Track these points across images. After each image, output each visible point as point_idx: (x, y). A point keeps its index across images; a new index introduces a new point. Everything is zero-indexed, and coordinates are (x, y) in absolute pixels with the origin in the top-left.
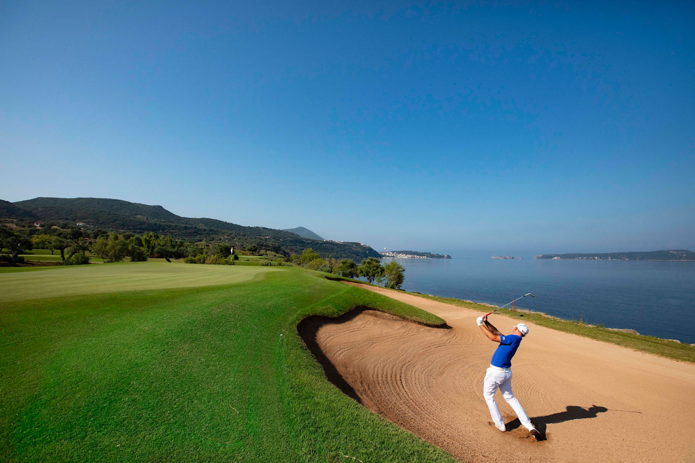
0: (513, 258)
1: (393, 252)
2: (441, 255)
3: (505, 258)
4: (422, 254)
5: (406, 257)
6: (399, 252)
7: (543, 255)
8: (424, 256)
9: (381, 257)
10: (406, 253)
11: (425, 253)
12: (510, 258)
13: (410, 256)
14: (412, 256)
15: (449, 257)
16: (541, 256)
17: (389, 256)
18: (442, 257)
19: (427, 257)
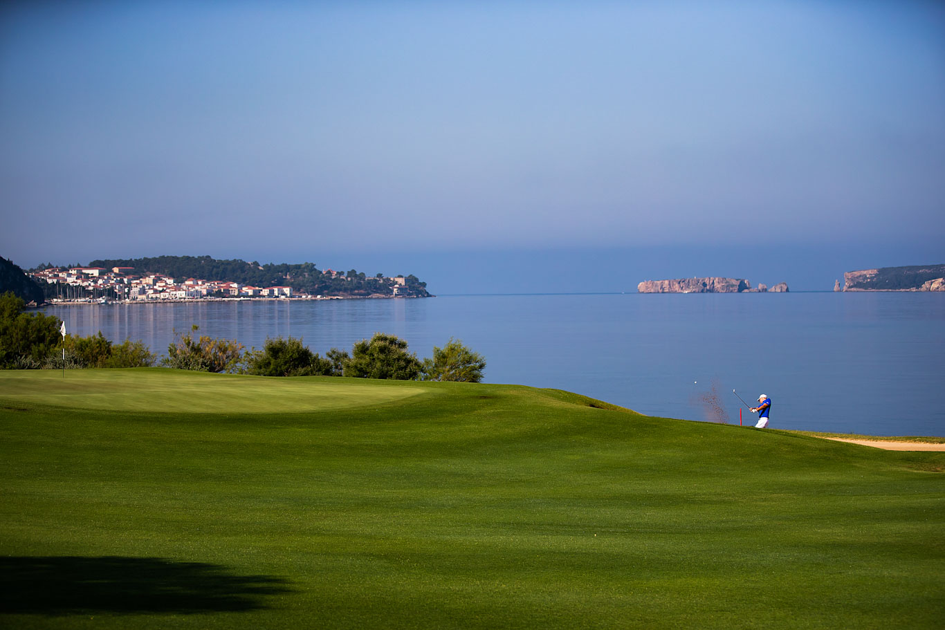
0: (742, 287)
1: (105, 266)
2: (370, 275)
3: (706, 289)
4: (272, 276)
5: (181, 294)
6: (138, 268)
7: (882, 271)
8: (281, 283)
9: (40, 300)
10: (180, 268)
11: (286, 268)
12: (728, 287)
13: (202, 287)
14: (216, 286)
15: (415, 289)
16: (869, 273)
17: (84, 292)
18: (380, 287)
19: (297, 288)
